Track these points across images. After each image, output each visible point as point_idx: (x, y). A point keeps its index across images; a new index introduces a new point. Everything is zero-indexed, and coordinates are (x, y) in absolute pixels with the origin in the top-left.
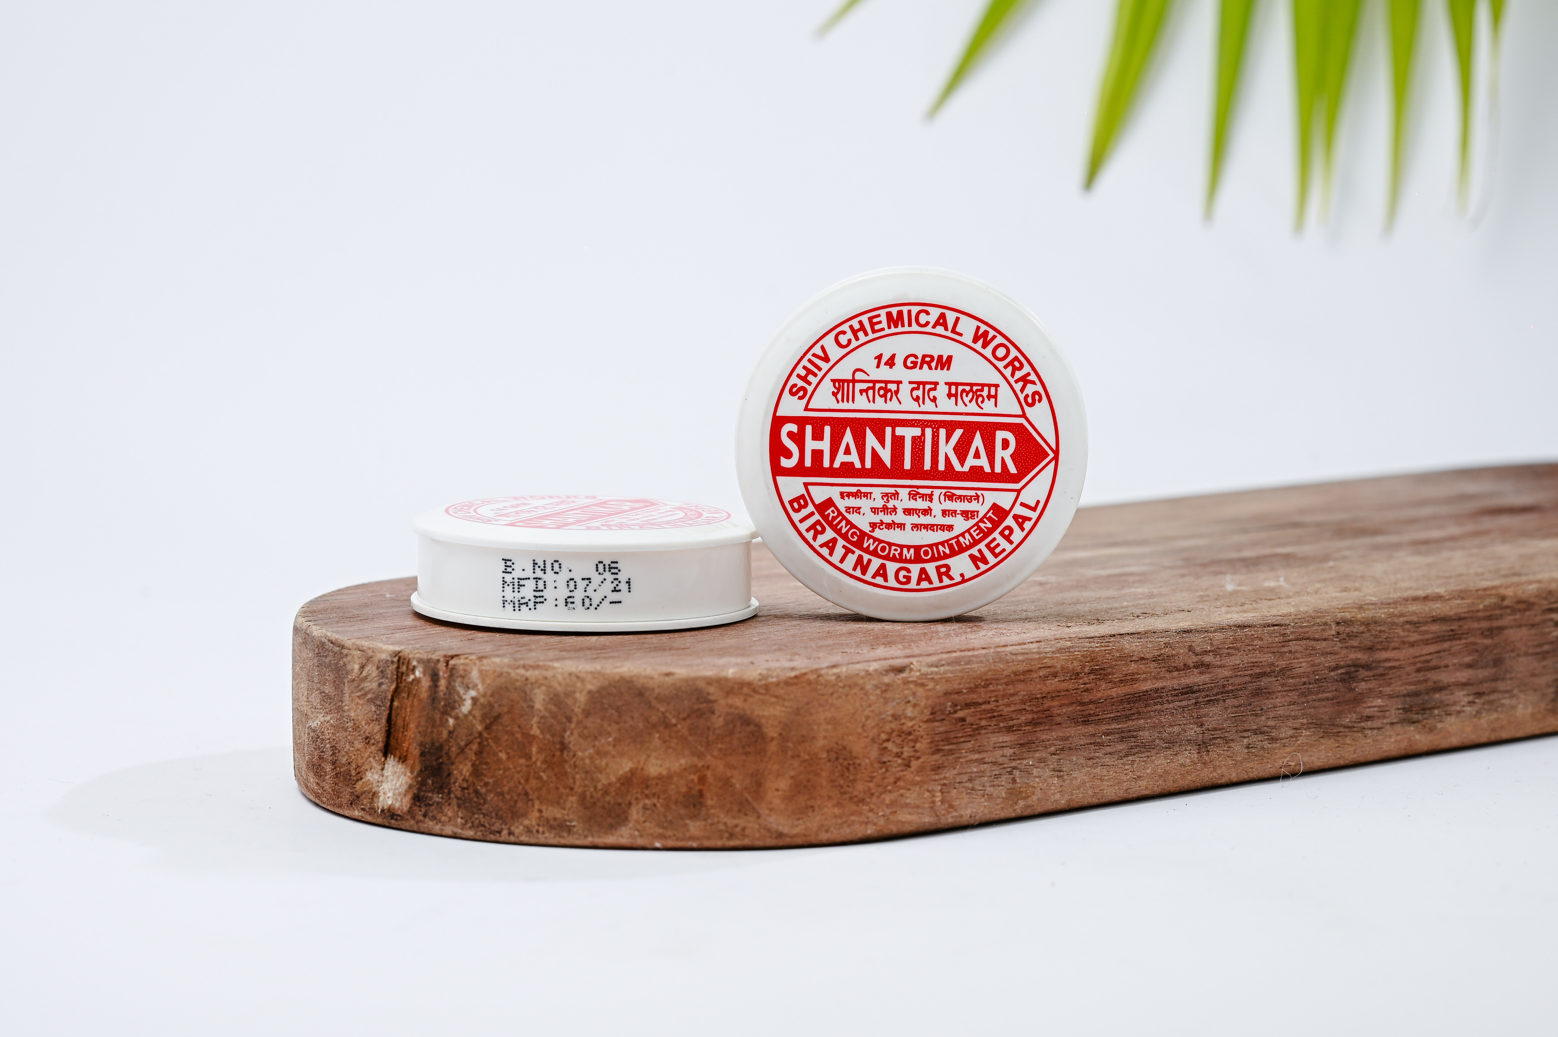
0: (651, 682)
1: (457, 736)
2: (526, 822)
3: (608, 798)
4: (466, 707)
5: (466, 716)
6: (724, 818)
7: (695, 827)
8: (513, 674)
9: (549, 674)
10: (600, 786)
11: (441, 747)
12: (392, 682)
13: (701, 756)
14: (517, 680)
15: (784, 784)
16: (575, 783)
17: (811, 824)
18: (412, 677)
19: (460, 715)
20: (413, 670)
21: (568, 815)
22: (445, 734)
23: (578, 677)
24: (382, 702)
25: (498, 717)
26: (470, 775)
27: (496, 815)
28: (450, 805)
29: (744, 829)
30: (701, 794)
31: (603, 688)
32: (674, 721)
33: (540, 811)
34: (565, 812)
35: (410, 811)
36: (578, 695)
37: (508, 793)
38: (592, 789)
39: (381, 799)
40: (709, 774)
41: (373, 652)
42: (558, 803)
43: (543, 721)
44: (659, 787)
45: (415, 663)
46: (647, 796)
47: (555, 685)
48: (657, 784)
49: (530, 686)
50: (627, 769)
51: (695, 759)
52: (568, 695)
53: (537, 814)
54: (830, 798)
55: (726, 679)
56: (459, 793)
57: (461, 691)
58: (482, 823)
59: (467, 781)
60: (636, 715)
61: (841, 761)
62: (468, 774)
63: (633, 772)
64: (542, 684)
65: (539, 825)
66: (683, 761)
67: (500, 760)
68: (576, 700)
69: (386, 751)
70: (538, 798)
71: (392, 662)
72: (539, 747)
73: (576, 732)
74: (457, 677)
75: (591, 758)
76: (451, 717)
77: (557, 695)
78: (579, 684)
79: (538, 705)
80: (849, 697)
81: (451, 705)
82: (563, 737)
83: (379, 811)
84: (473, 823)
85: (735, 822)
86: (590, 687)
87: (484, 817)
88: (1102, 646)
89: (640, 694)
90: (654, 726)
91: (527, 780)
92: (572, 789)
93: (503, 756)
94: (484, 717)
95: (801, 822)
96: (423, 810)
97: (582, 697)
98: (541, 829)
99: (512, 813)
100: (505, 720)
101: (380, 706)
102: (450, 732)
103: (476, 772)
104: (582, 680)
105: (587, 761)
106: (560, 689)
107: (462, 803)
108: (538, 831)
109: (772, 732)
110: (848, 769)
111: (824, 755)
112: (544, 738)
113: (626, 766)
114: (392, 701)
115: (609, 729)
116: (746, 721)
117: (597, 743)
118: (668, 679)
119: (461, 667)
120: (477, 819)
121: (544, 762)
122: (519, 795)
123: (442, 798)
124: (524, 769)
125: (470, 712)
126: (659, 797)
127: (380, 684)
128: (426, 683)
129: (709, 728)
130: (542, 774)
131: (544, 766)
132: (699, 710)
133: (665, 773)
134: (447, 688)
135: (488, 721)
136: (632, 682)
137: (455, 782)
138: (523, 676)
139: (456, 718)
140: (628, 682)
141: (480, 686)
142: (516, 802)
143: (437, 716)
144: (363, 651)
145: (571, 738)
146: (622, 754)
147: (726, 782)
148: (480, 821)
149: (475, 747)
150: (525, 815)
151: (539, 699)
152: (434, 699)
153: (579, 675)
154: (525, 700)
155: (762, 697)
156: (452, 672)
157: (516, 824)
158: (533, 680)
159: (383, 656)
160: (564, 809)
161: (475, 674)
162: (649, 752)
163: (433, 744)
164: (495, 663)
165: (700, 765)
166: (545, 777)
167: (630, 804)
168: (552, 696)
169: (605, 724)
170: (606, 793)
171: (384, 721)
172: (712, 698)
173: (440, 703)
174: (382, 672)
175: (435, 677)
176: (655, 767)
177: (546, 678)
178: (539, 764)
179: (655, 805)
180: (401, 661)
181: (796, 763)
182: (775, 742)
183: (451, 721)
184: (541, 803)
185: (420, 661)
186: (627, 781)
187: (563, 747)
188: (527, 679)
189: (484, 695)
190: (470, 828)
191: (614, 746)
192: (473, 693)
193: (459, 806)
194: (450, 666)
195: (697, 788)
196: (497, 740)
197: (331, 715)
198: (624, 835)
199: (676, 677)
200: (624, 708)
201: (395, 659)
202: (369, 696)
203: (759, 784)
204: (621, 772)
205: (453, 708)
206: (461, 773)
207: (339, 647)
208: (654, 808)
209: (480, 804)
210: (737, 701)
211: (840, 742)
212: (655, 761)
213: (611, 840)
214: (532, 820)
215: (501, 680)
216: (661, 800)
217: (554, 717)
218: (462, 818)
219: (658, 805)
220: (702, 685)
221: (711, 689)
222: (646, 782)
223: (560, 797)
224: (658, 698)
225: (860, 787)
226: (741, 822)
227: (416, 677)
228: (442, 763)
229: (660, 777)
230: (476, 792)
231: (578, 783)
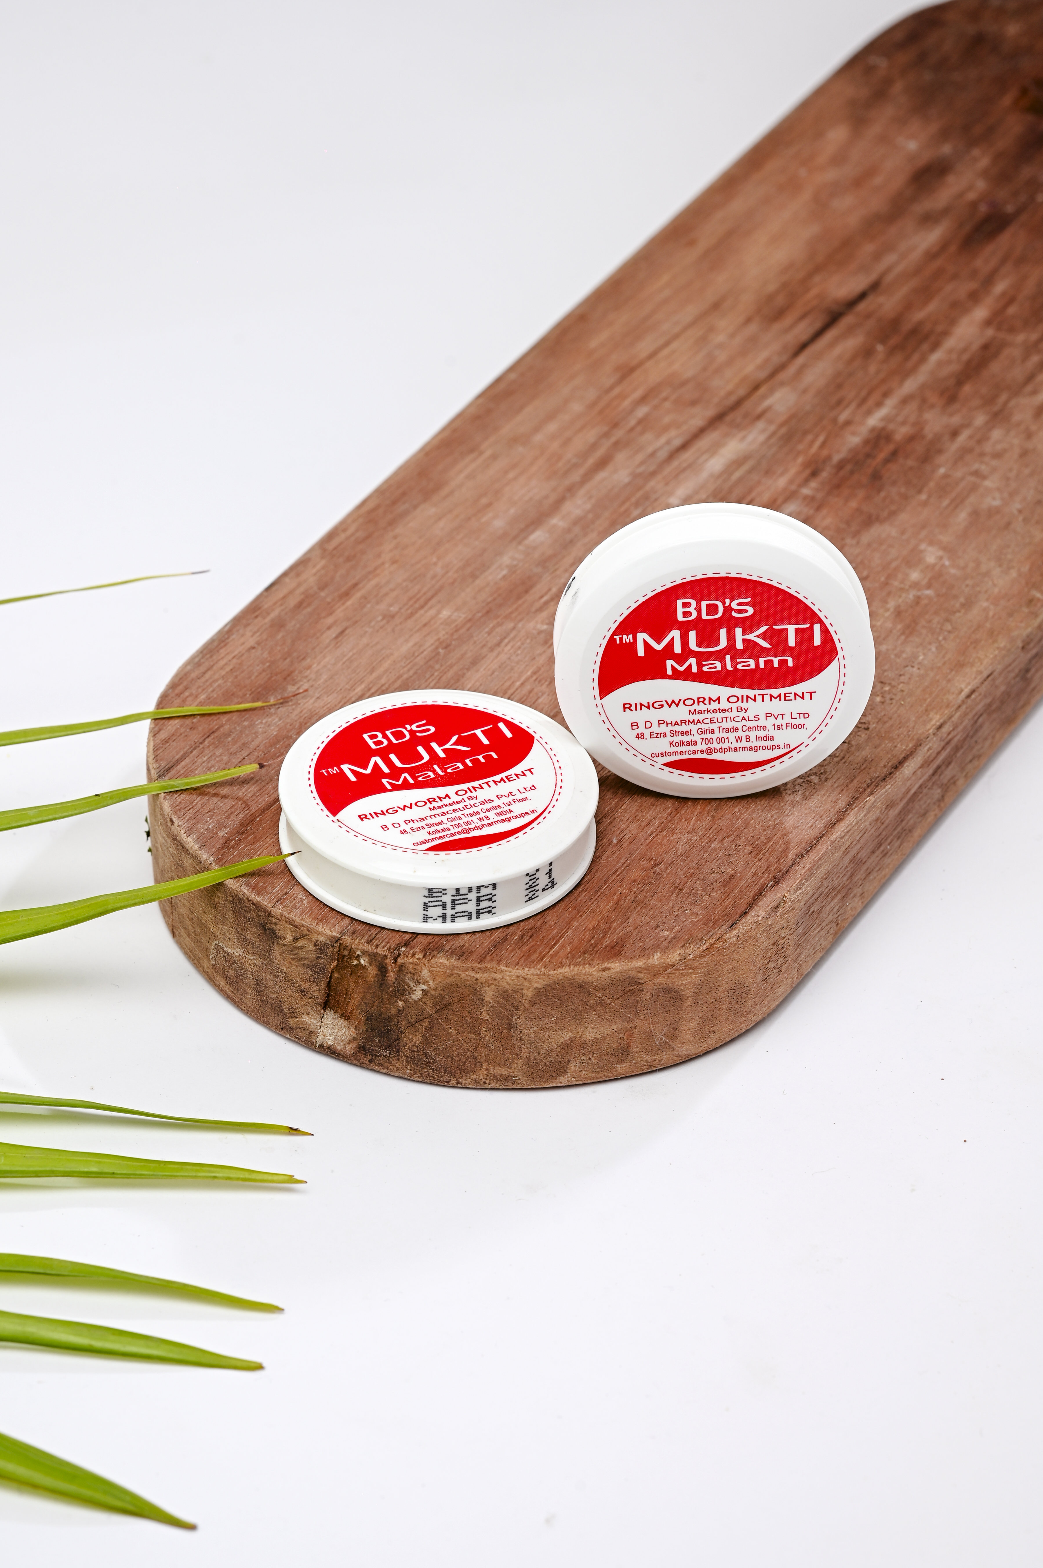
0: (590, 978)
1: (407, 1015)
2: (474, 1077)
3: (549, 1059)
4: (417, 995)
5: (415, 1002)
6: (645, 1057)
7: (620, 1068)
8: (463, 975)
9: (498, 976)
10: (542, 1052)
11: (389, 1019)
12: (333, 959)
13: (630, 1020)
14: (467, 980)
15: (694, 1024)
16: (520, 1051)
17: (712, 1042)
18: (355, 962)
19: (410, 1000)
20: (358, 958)
21: (513, 1072)
22: (394, 1011)
23: (525, 979)
24: (321, 971)
25: (449, 1004)
26: (420, 1043)
27: (445, 1071)
28: (398, 1059)
29: (660, 1061)
30: (629, 1046)
31: (549, 986)
32: (608, 1002)
33: (487, 1070)
34: (511, 1071)
35: (353, 1055)
36: (524, 992)
37: (457, 1056)
38: (536, 1054)
39: (320, 1038)
40: (636, 1031)
41: (309, 931)
42: (505, 1064)
43: (492, 1009)
44: (594, 1047)
45: (359, 953)
46: (584, 1055)
47: (504, 984)
48: (592, 1045)
49: (480, 984)
50: (568, 1038)
51: (625, 1024)
52: (515, 992)
53: (485, 1072)
54: (727, 1020)
55: (654, 966)
56: (409, 1054)
57: (412, 984)
58: (431, 1075)
59: (417, 1047)
60: (576, 1001)
61: (736, 993)
62: (418, 1042)
63: (572, 1040)
64: (492, 984)
65: (486, 1079)
66: (615, 1027)
67: (449, 1034)
68: (523, 995)
69: (326, 1005)
70: (486, 1061)
71: (333, 946)
72: (487, 1027)
73: (523, 1017)
74: (407, 973)
75: (535, 1033)
76: (401, 1000)
77: (506, 991)
78: (526, 984)
79: (487, 999)
80: (746, 948)
81: (401, 991)
82: (511, 1021)
83: (318, 1045)
84: (421, 1074)
85: (654, 1058)
86: (536, 985)
87: (433, 1072)
88: (892, 785)
89: (581, 986)
90: (591, 1007)
91: (476, 1049)
92: (518, 1055)
93: (454, 1032)
94: (434, 1004)
95: (705, 1043)
96: (369, 1058)
97: (529, 994)
98: (487, 1082)
99: (460, 1070)
100: (456, 1007)
101: (318, 973)
102: (399, 1011)
103: (426, 1041)
104: (530, 981)
105: (532, 1036)
106: (507, 987)
107: (410, 1060)
108: (485, 1083)
109: (688, 993)
110: (741, 996)
111: (726, 994)
112: (493, 1021)
113: (566, 1036)
114: (332, 972)
115: (552, 1012)
116: (667, 990)
117: (541, 1023)
118: (605, 974)
119: (411, 966)
120: (426, 1072)
121: (493, 1036)
122: (467, 1058)
123: (390, 1054)
124: (473, 1041)
125: (420, 1000)
126: (593, 1053)
127: (318, 958)
128: (372, 971)
129: (637, 1002)
130: (491, 1045)
131: (492, 1040)
132: (630, 990)
133: (599, 1036)
134: (396, 979)
135: (438, 1008)
136: (574, 979)
137: (404, 1046)
138: (473, 977)
139: (406, 1001)
140: (570, 979)
141: (431, 983)
142: (465, 1062)
143: (385, 997)
144: (296, 926)
145: (520, 1021)
146: (563, 1028)
147: (650, 1034)
148: (429, 1074)
149: (426, 1024)
150: (473, 1072)
151: (489, 994)
152: (381, 984)
153: (526, 977)
154: (475, 994)
155: (681, 972)
156: (401, 969)
157: (464, 1078)
158: (483, 980)
159: (322, 939)
160: (510, 1068)
161: (425, 973)
162: (586, 1024)
163: (380, 1015)
164: (444, 966)
165: (628, 1027)
166: (493, 1048)
167: (569, 1061)
168: (501, 992)
169: (549, 1009)
170: (548, 1055)
171: (323, 985)
172: (640, 981)
173: (389, 988)
174: (320, 949)
175: (383, 970)
176: (590, 1033)
177: (495, 980)
178: (487, 1038)
179: (590, 1059)
180: (342, 947)
181: (704, 1007)
182: (690, 999)
183: (400, 1003)
184: (488, 1064)
185: (364, 953)
186: (567, 1047)
187: (510, 1026)
188: (477, 979)
189: (436, 989)
190: (418, 1077)
191: (556, 1023)
192: (425, 987)
193: (407, 1061)
194: (398, 964)
195: (626, 1042)
196: (447, 1020)
197: (255, 958)
198: (563, 1081)
199: (613, 971)
200: (566, 997)
201: (337, 945)
202: (305, 962)
203: (675, 1029)
204: (561, 1040)
205: (403, 994)
206: (411, 1040)
207: (264, 912)
208: (589, 1061)
209: (430, 1063)
210: (661, 979)
211: (737, 982)
212: (591, 1030)
213: (551, 1085)
214: (481, 1075)
215: (452, 979)
216: (595, 1055)
217: (502, 1006)
218: (411, 1070)
219: (593, 1059)
220: (633, 974)
221: (641, 976)
222: (584, 1045)
223: (507, 1060)
224: (597, 989)
225: (749, 1004)
226: (659, 1057)
227: (360, 963)
228: (391, 1030)
229: (595, 1041)
230: (426, 1054)
231: (523, 1051)
